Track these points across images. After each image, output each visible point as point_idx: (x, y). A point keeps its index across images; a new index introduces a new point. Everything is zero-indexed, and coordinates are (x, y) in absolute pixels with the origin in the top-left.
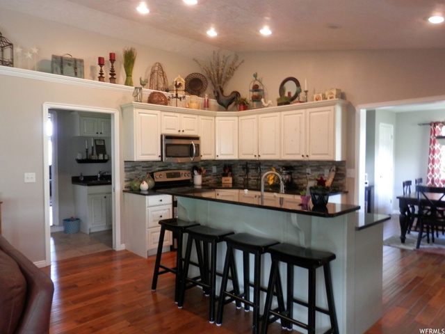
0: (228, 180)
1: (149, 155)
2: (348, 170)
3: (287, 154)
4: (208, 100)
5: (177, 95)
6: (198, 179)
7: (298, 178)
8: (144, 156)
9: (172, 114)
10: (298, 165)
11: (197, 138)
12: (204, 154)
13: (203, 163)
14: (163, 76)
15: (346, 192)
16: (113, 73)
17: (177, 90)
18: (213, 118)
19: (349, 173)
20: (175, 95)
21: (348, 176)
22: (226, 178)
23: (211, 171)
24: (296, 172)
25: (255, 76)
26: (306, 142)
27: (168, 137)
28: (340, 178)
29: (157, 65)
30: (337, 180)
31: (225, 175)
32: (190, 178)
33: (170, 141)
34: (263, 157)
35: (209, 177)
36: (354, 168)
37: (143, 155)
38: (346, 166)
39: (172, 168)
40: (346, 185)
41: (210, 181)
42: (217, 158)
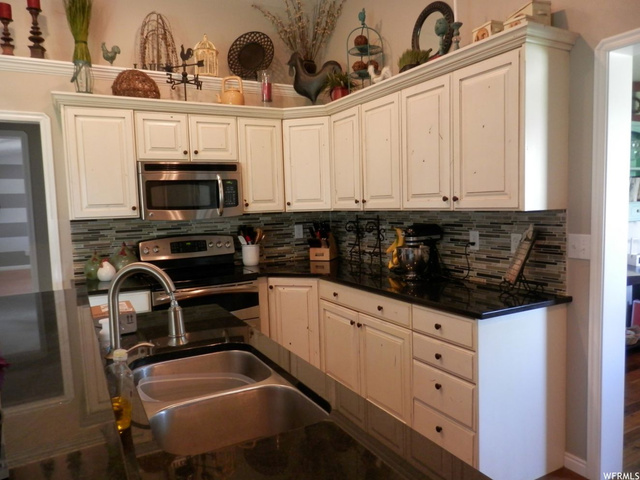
0: (322, 255)
1: (108, 205)
2: (572, 238)
3: (415, 196)
4: (269, 86)
5: (185, 75)
6: (250, 255)
7: (454, 255)
8: (94, 210)
9: (167, 116)
10: (452, 221)
11: (232, 167)
12: (256, 201)
13: (268, 218)
14: (165, 39)
15: (569, 300)
16: (36, 38)
17: (184, 66)
18: (277, 123)
19: (575, 245)
20: (180, 77)
21: (571, 253)
22: (318, 250)
23: (290, 235)
24: (447, 238)
25: (362, 17)
26: (452, 163)
27: (151, 167)
28: (549, 258)
29: (154, 17)
30: (542, 264)
31: (316, 244)
32: (232, 251)
33: (153, 176)
34: (373, 205)
35: (285, 248)
36: (589, 232)
37: (91, 206)
38: (567, 226)
39: (193, 231)
40: (567, 278)
41: (288, 256)
42: (289, 209)
